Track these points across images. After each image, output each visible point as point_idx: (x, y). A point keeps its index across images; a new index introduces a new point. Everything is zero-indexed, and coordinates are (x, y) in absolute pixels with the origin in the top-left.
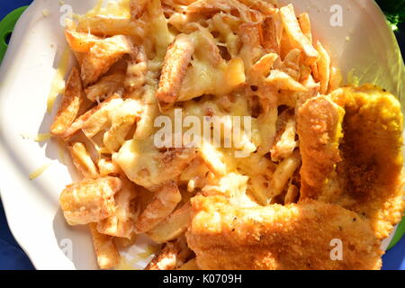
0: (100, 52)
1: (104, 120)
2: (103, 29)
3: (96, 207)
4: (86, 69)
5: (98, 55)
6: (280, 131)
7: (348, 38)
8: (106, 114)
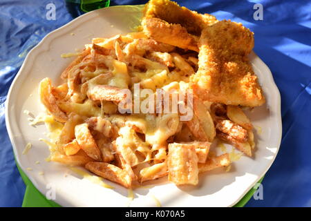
0: (83, 139)
1: (129, 149)
2: (67, 138)
3: (188, 153)
4: (91, 153)
5: (85, 140)
6: (157, 60)
7: (112, 26)
8: (126, 147)
